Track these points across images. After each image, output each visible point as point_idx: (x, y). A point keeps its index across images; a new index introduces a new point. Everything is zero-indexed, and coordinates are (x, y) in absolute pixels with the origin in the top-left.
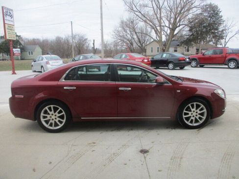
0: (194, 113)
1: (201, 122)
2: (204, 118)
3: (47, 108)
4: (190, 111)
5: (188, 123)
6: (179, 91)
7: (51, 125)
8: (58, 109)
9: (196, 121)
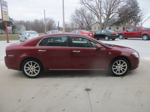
0: (119, 67)
1: (124, 72)
2: (126, 70)
3: (28, 63)
4: (117, 65)
5: (116, 73)
6: (110, 53)
7: (31, 74)
8: (35, 63)
9: (121, 72)
